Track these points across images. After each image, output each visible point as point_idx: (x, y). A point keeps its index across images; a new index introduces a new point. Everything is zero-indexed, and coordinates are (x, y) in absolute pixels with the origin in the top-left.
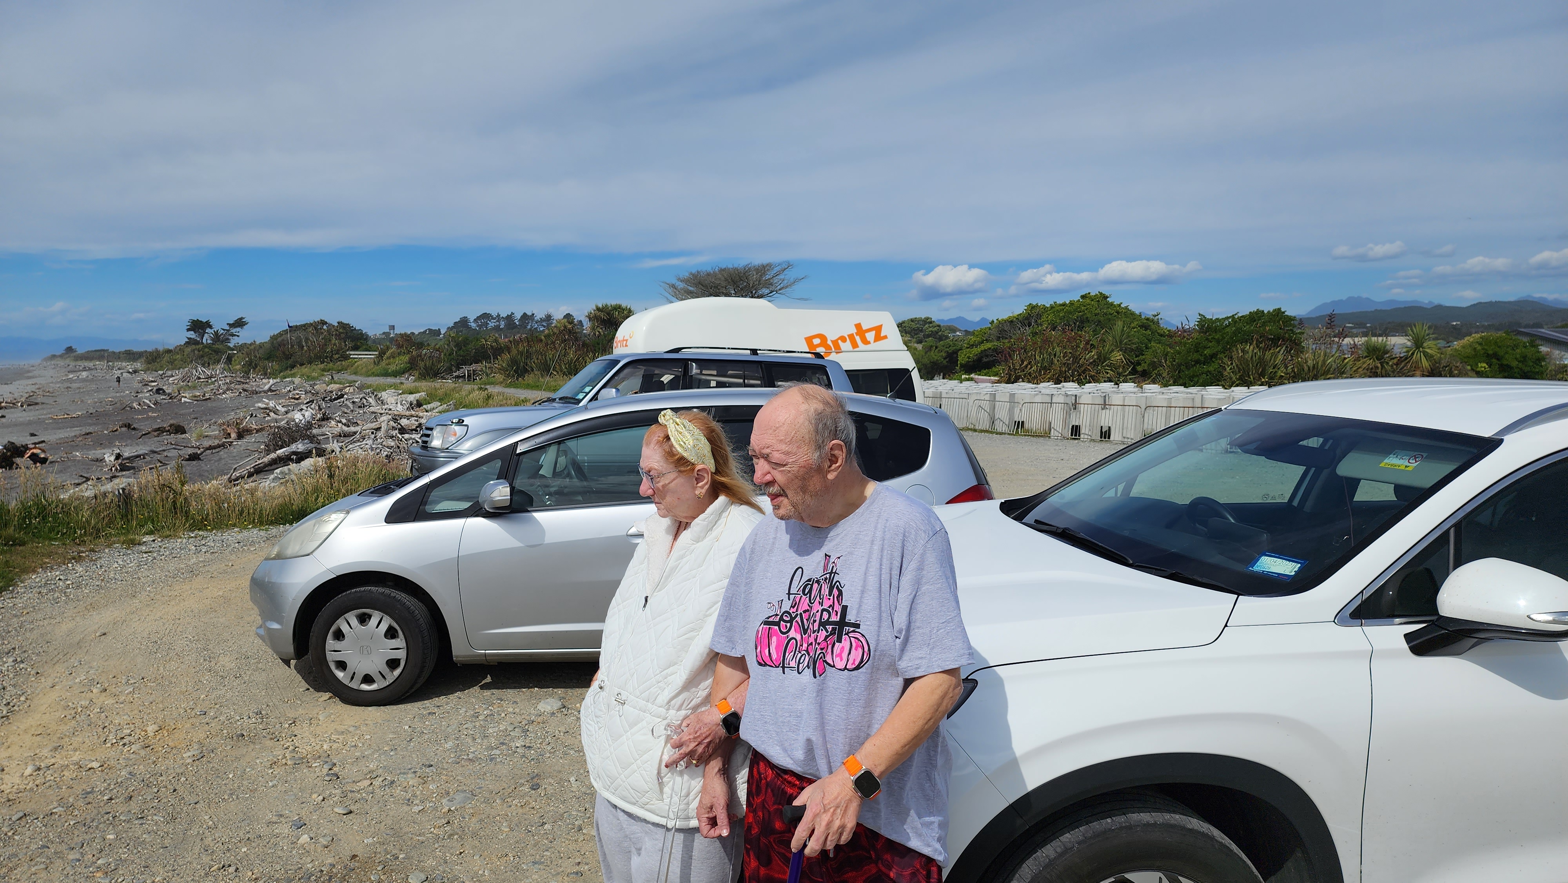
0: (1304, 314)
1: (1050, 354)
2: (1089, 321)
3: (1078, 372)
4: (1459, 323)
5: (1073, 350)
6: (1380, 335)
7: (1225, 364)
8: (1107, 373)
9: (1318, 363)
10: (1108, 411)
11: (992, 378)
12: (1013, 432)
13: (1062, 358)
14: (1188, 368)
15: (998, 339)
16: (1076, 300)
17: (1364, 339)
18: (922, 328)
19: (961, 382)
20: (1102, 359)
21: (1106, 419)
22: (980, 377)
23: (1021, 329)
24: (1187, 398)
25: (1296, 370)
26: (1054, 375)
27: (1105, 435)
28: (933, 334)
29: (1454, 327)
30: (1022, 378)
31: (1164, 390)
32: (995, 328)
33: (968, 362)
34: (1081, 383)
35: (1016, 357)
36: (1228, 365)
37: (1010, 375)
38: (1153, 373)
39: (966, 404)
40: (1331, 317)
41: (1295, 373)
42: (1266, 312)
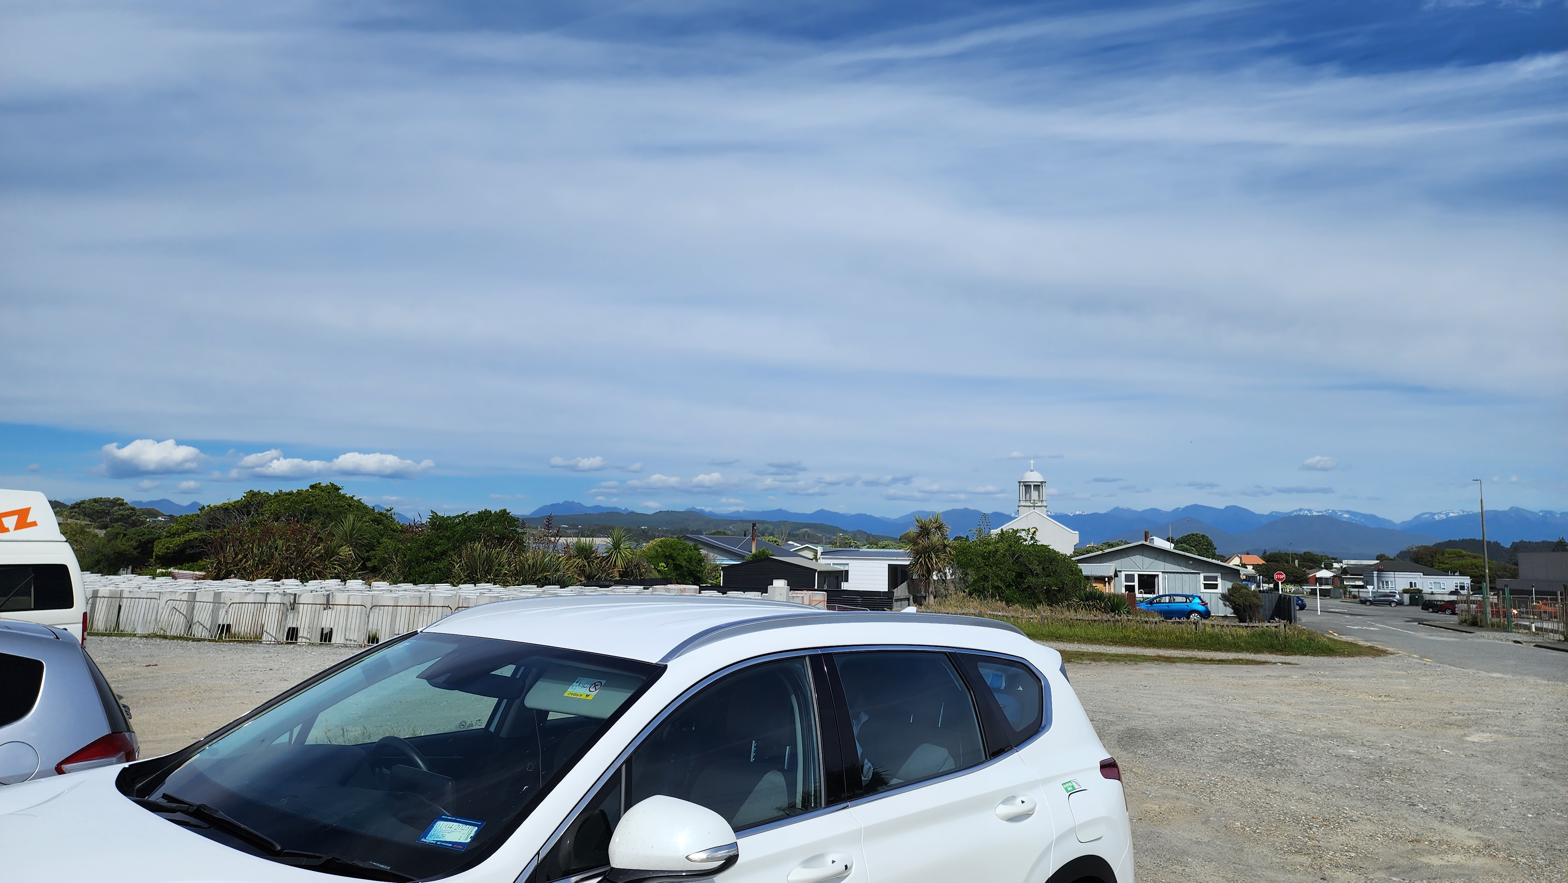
0: (528, 514)
1: (270, 548)
2: (317, 512)
3: (302, 567)
4: (646, 527)
5: (297, 543)
6: (588, 536)
7: (454, 561)
8: (335, 569)
9: (537, 562)
10: (330, 611)
11: (197, 573)
12: (215, 637)
13: (284, 552)
14: (418, 564)
15: (208, 528)
16: (304, 489)
17: (575, 539)
18: (109, 510)
19: (154, 578)
20: (330, 553)
21: (327, 620)
22: (181, 571)
23: (238, 518)
24: (414, 597)
25: (518, 568)
26: (273, 570)
27: (326, 637)
28: (124, 519)
29: (643, 531)
30: (235, 574)
31: (393, 587)
32: (205, 515)
33: (167, 553)
34: (304, 580)
35: (229, 549)
36: (457, 562)
37: (220, 570)
38: (384, 569)
39: (156, 605)
40: (549, 519)
41: (517, 571)
42: (493, 512)
